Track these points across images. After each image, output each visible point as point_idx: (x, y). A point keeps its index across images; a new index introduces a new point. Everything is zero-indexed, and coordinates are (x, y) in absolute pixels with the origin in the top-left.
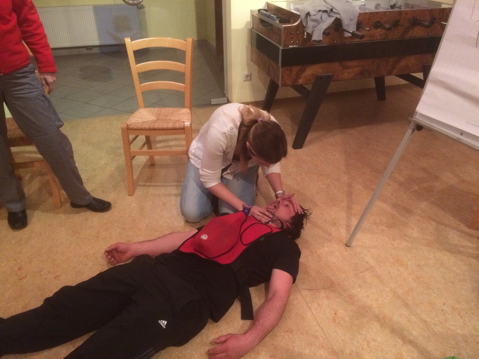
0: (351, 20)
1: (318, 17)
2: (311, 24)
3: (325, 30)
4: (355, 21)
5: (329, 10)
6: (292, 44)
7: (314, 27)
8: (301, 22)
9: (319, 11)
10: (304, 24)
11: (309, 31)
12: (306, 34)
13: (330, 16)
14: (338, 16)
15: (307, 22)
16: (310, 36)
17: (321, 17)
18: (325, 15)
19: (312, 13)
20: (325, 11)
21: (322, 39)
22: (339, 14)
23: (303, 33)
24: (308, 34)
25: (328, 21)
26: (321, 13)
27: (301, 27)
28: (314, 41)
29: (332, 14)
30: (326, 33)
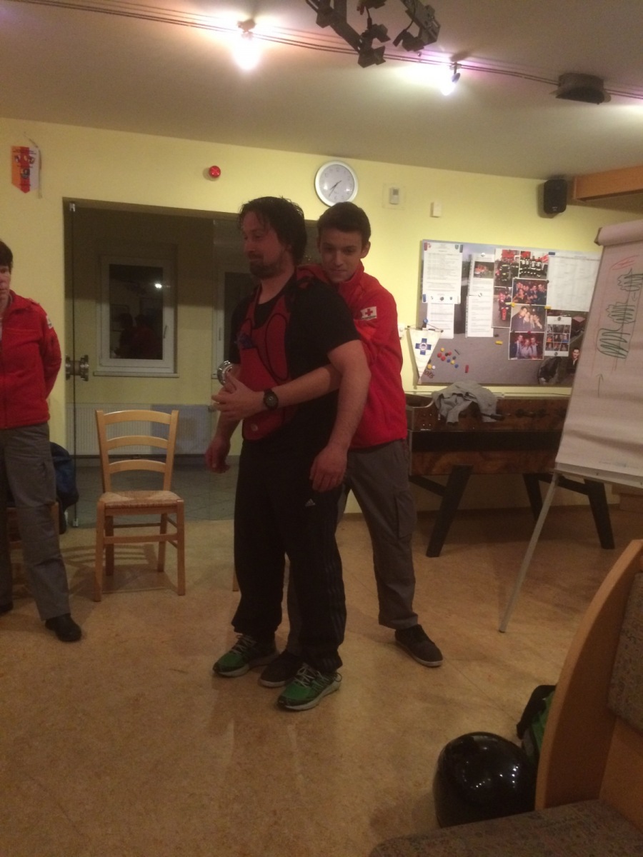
0: (490, 405)
1: (453, 399)
2: (444, 406)
3: (461, 412)
4: (494, 407)
5: (464, 394)
6: (424, 427)
7: (449, 410)
8: (434, 404)
9: (454, 394)
10: (438, 406)
11: (444, 413)
12: (439, 416)
13: (465, 400)
14: (475, 401)
15: (440, 405)
16: (444, 418)
17: (456, 401)
18: (460, 399)
19: (445, 396)
20: (460, 395)
21: (457, 420)
22: (475, 398)
23: (436, 416)
24: (442, 417)
25: (463, 405)
26: (455, 396)
27: (435, 409)
28: (449, 423)
29: (467, 398)
30: (461, 415)
